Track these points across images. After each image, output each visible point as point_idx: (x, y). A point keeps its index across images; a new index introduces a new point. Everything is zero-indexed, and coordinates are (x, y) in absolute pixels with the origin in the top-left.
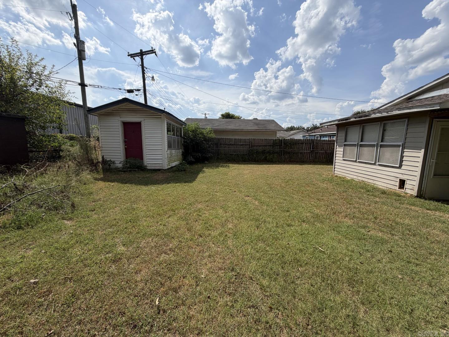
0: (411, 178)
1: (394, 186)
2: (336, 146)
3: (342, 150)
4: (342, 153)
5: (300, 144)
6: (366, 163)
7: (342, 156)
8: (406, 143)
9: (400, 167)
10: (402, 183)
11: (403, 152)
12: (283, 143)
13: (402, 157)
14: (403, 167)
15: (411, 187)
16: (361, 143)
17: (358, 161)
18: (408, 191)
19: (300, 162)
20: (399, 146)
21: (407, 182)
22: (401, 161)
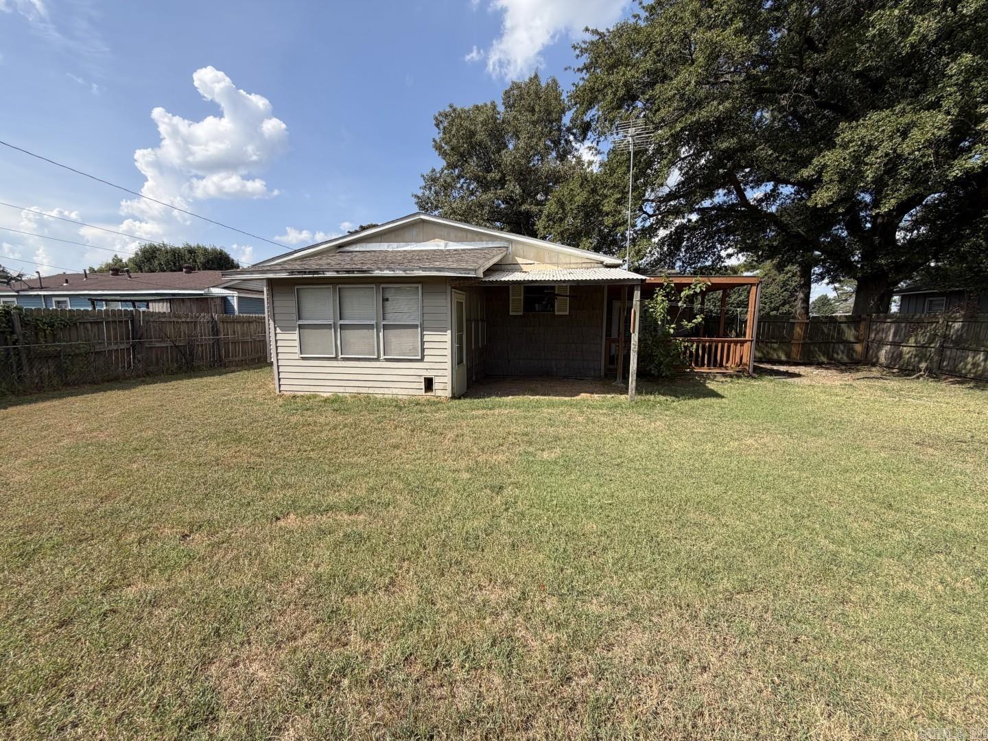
0: (440, 373)
1: (418, 389)
2: (275, 330)
3: (296, 336)
4: (297, 343)
5: (89, 325)
6: (358, 359)
7: (297, 350)
8: (425, 322)
9: (422, 360)
10: (429, 384)
11: (422, 336)
12: (17, 324)
13: (423, 343)
14: (426, 359)
15: (441, 386)
16: (342, 322)
17: (340, 356)
18: (439, 393)
19: (103, 381)
20: (415, 326)
21: (436, 380)
22: (423, 350)
